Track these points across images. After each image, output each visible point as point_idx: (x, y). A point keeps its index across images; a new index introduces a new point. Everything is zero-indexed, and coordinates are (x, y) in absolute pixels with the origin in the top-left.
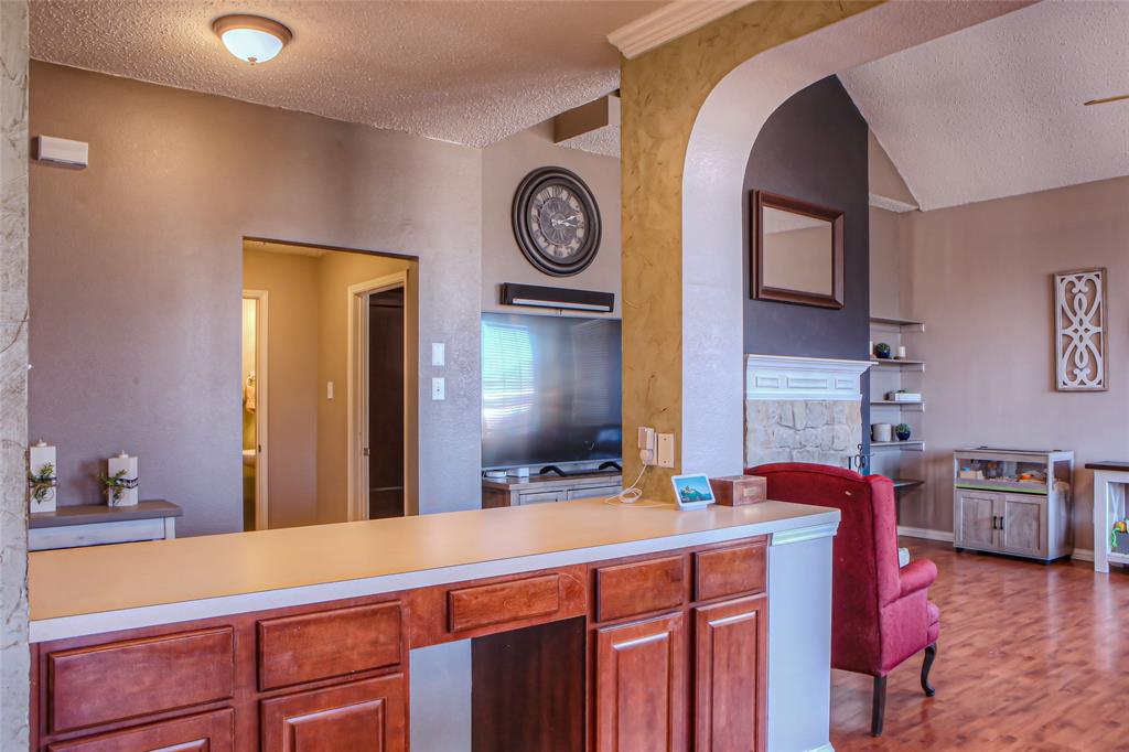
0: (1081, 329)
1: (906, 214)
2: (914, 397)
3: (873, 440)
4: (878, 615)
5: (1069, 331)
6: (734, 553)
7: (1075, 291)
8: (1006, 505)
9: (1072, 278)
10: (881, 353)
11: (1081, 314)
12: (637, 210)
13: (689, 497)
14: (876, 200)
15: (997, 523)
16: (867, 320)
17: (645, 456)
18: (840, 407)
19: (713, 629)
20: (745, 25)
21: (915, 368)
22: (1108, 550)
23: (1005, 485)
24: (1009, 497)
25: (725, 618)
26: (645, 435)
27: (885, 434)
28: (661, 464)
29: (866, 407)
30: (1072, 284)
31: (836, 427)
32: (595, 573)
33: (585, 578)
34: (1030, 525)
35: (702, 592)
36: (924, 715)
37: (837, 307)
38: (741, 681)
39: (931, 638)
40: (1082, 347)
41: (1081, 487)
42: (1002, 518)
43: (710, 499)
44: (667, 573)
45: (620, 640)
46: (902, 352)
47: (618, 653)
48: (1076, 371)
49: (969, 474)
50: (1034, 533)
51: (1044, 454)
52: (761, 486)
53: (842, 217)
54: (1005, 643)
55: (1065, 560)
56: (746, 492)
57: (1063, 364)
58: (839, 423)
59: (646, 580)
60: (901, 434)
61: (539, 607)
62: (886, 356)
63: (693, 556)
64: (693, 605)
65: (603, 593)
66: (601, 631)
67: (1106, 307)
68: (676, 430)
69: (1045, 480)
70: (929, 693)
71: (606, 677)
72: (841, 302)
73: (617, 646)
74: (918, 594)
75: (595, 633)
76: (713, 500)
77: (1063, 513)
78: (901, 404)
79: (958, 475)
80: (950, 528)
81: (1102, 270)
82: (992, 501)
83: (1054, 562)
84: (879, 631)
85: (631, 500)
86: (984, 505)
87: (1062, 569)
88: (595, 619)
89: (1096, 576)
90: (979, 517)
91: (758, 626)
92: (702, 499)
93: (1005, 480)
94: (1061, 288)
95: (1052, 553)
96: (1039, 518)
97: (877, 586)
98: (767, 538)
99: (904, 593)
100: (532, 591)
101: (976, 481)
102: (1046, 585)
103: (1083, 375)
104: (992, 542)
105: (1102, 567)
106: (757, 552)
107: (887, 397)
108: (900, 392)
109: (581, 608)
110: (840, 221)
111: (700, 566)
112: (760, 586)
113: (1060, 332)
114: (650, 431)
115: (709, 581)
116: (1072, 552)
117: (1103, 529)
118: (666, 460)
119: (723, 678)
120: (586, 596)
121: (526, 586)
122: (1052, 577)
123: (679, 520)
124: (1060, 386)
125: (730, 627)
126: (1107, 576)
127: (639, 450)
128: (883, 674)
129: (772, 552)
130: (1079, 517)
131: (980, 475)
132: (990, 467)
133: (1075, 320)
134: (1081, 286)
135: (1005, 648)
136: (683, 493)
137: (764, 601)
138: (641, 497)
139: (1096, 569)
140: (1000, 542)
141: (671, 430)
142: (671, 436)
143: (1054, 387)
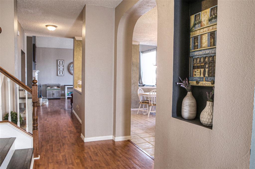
5: (59, 68)
9: (60, 61)
11: (61, 66)
30: (60, 62)
40: (61, 70)
103: (61, 74)
113: (58, 68)
124: (58, 75)
143: (57, 75)
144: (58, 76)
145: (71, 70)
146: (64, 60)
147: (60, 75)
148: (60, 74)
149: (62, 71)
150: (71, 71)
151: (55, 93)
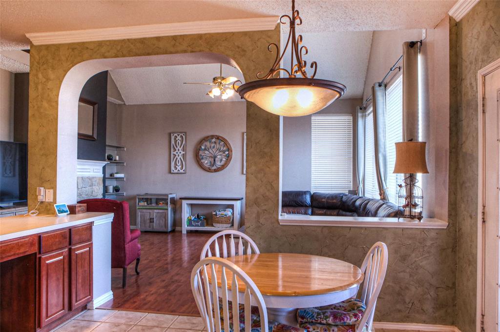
0: (179, 153)
1: (120, 105)
2: (122, 175)
3: (106, 192)
4: (124, 247)
5: (175, 153)
6: (83, 228)
7: (177, 139)
8: (155, 213)
9: (176, 135)
10: (110, 158)
11: (179, 147)
12: (37, 104)
13: (61, 212)
14: (110, 99)
15: (151, 220)
16: (105, 146)
17: (40, 198)
18: (95, 179)
19: (76, 254)
20: (87, 48)
21: (122, 164)
22: (186, 226)
23: (153, 206)
24: (155, 211)
25: (80, 250)
26: (40, 190)
27: (111, 189)
28: (47, 200)
29: (104, 179)
30: (176, 137)
31: (94, 187)
32: (40, 237)
33: (36, 239)
34: (163, 220)
35: (73, 242)
36: (136, 281)
37: (94, 140)
38: (85, 271)
39: (139, 255)
40: (179, 159)
41: (178, 206)
42: (153, 219)
43: (68, 212)
44: (63, 236)
45: (48, 260)
46: (117, 158)
47: (48, 264)
48: (177, 167)
49: (142, 203)
50: (164, 222)
51: (167, 195)
52: (85, 207)
53: (97, 105)
54: (158, 257)
55: (173, 231)
56: (79, 209)
57: (173, 164)
58: (95, 185)
59: (56, 238)
60: (116, 189)
61: (22, 250)
62: (111, 159)
63: (70, 230)
64: (70, 247)
65: (43, 244)
66: (43, 257)
67: (186, 146)
68: (54, 188)
69: (167, 204)
70: (138, 273)
71: (44, 273)
72: (96, 138)
73: (47, 262)
74: (135, 240)
75: (40, 258)
76: (69, 213)
77: (173, 215)
78: (116, 178)
79: (138, 204)
80: (135, 224)
81: (185, 133)
82: (150, 213)
83: (170, 232)
84: (125, 253)
85: (35, 215)
86: (147, 214)
87: (172, 234)
88: (40, 253)
89: (183, 235)
90: (146, 219)
91: (90, 252)
92: (65, 212)
93: (153, 205)
94: (173, 138)
95: (169, 229)
96: (165, 217)
97: (124, 238)
98: (92, 223)
99: (132, 240)
100: (20, 244)
101: (145, 206)
102: (168, 239)
103: (179, 168)
104: (150, 227)
105: (184, 232)
106: (89, 227)
107: (111, 175)
108: (116, 173)
109: (35, 249)
110: (96, 106)
111: (73, 233)
112: (90, 239)
113: (172, 153)
114: (42, 189)
115: (75, 238)
116: (175, 228)
117: (185, 220)
118: (49, 198)
119: (80, 271)
120: (37, 246)
121: (18, 242)
122: (170, 237)
123: (57, 220)
124: (172, 171)
125: (82, 253)
126: (186, 235)
127: (37, 196)
128: (126, 267)
129: (94, 228)
130: (177, 216)
131: (146, 204)
132: (148, 200)
133: (177, 149)
134: (179, 137)
135: (159, 258)
136: (58, 210)
137: (92, 243)
138: (38, 214)
139: (183, 233)
140: (153, 228)
141: (52, 188)
142: (52, 190)
143: (170, 172)
144: (170, 175)
145: (202, 159)
146: (187, 134)
147: (176, 171)
148: (176, 168)
149: (180, 161)
150: (202, 161)
151: (156, 216)
